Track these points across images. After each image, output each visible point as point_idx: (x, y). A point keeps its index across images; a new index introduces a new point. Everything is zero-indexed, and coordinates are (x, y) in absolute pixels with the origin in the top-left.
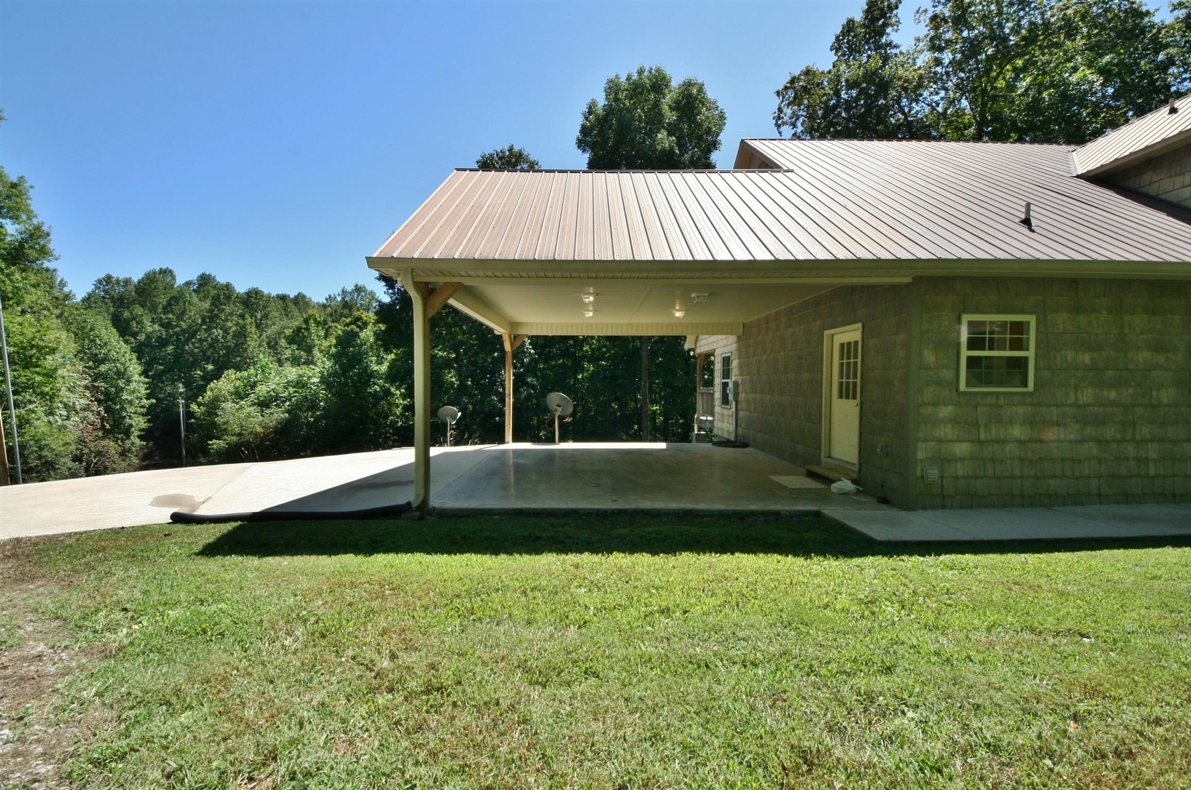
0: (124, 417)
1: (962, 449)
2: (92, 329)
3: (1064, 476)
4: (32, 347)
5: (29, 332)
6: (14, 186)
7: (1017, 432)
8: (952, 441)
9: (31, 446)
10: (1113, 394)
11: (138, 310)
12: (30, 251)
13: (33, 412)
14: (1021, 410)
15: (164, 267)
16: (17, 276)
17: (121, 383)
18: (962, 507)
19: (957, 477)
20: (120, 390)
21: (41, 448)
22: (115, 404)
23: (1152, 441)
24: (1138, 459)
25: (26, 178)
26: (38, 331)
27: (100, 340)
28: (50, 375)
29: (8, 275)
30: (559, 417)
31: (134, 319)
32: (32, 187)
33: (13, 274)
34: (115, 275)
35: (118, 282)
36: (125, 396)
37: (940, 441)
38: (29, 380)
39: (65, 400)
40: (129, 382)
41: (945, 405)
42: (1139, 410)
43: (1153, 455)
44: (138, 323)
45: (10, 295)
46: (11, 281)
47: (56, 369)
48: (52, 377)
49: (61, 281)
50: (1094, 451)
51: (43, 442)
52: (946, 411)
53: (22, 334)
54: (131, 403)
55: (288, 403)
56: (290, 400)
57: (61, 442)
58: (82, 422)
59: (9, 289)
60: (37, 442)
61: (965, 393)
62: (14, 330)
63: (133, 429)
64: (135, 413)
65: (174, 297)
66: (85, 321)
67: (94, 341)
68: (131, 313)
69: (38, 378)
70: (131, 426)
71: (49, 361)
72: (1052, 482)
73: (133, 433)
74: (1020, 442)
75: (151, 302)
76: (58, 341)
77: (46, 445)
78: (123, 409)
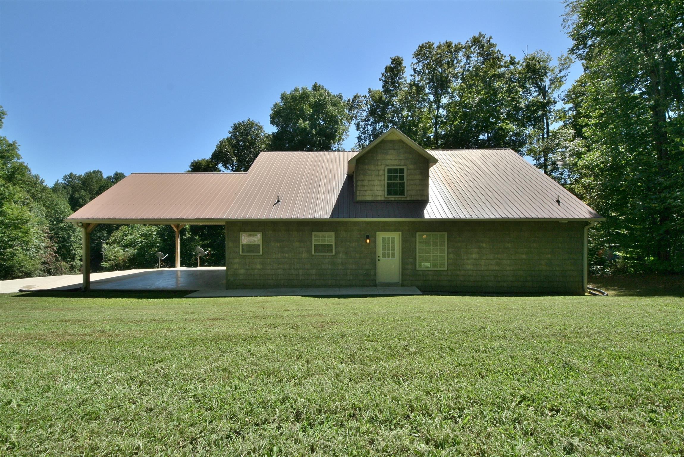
0: (72, 250)
1: (242, 271)
2: (56, 205)
3: (272, 280)
4: (18, 220)
5: (16, 212)
6: (10, 145)
7: (259, 266)
8: (238, 269)
9: (16, 266)
10: (287, 255)
11: (83, 193)
12: (17, 176)
13: (17, 250)
14: (259, 260)
15: (96, 170)
16: (11, 188)
17: (70, 232)
18: (242, 288)
19: (240, 280)
20: (69, 237)
21: (21, 267)
22: (68, 243)
23: (300, 269)
24: (296, 275)
25: (17, 141)
26: (20, 213)
27: (60, 211)
28: (26, 233)
29: (7, 187)
30: (200, 257)
31: (81, 198)
32: (19, 146)
33: (9, 186)
34: (74, 173)
35: (75, 177)
36: (73, 239)
37: (235, 269)
38: (16, 235)
39: (35, 244)
40: (74, 231)
41: (237, 258)
42: (296, 260)
43: (301, 274)
44: (83, 200)
45: (7, 197)
46: (8, 190)
47: (29, 230)
48: (27, 233)
49: (42, 180)
50: (281, 273)
51: (22, 264)
52: (237, 260)
53: (13, 214)
54: (75, 242)
55: (140, 244)
56: (141, 243)
57: (31, 264)
58: (45, 254)
59: (7, 194)
60: (19, 264)
61: (241, 255)
62: (9, 212)
63: (76, 256)
64: (78, 247)
65: (102, 186)
66: (53, 201)
67: (57, 211)
68: (80, 195)
69: (20, 234)
70: (75, 254)
71: (26, 227)
72: (269, 281)
73: (76, 258)
74: (260, 269)
75: (90, 188)
76: (30, 216)
77: (23, 266)
78: (71, 246)
